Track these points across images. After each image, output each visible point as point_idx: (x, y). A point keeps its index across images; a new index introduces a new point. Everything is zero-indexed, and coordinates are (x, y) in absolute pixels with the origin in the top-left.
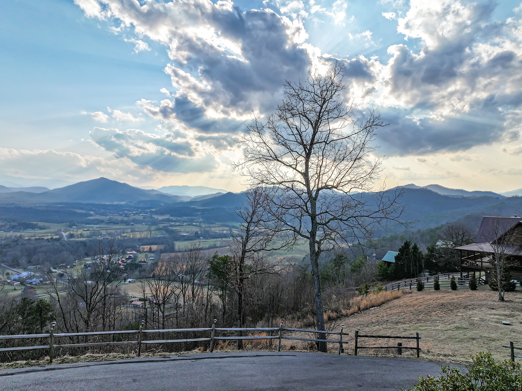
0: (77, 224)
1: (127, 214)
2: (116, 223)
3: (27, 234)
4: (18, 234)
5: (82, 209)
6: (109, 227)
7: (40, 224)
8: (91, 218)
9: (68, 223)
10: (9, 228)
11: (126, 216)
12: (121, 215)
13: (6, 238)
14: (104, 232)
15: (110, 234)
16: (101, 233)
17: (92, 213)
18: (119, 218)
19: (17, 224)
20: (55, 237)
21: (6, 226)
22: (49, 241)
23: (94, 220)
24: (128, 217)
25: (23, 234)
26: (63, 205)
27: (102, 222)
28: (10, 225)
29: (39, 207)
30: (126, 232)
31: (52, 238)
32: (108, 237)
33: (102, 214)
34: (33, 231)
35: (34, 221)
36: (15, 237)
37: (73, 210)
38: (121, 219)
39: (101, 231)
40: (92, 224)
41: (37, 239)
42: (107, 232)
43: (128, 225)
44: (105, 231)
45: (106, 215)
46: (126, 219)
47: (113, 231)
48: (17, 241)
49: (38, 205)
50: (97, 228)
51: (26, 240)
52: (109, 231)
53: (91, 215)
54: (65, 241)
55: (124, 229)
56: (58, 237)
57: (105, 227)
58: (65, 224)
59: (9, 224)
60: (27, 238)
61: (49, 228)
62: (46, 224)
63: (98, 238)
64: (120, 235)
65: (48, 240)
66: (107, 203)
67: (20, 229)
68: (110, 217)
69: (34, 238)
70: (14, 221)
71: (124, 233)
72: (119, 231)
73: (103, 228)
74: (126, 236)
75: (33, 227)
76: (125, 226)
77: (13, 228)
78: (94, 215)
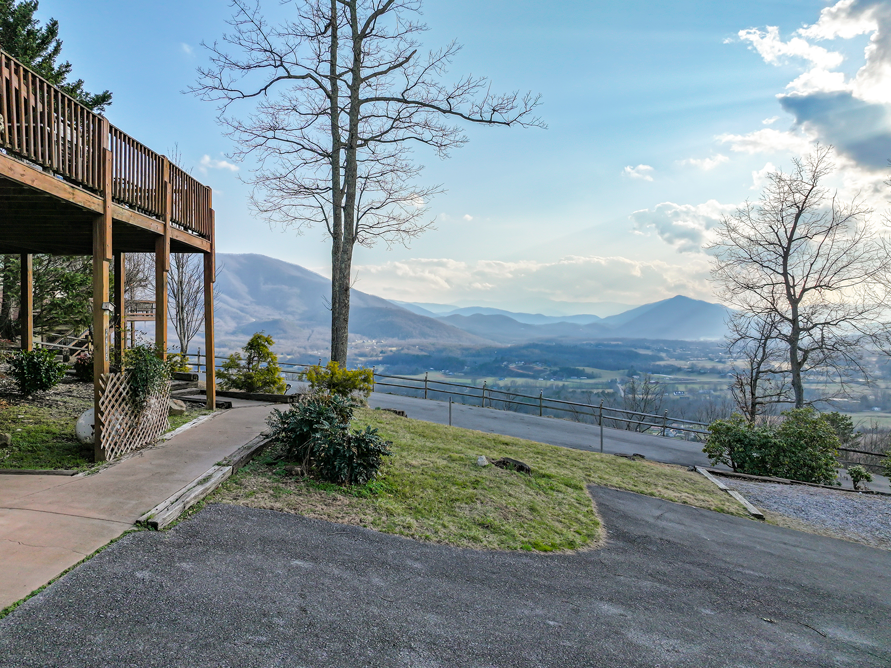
0: (640, 372)
1: (722, 358)
2: (701, 372)
3: (571, 383)
4: (560, 384)
5: (648, 348)
6: (691, 380)
7: (588, 370)
8: (662, 363)
9: (626, 371)
10: (549, 375)
11: (720, 362)
12: (711, 359)
13: (546, 389)
14: (681, 388)
15: (691, 391)
16: (678, 389)
17: (663, 355)
18: (709, 365)
19: (558, 369)
20: (607, 391)
21: (545, 372)
22: (599, 396)
23: (665, 367)
24: (724, 362)
25: (566, 383)
26: (620, 343)
27: (679, 370)
28: (550, 370)
29: (587, 344)
30: (719, 388)
31: (603, 392)
32: (688, 396)
33: (680, 358)
34: (578, 381)
35: (579, 366)
36: (557, 387)
37: (633, 349)
38: (711, 367)
39: (677, 385)
40: (662, 374)
41: (583, 392)
42: (686, 387)
43: (724, 376)
44: (684, 385)
45: (686, 359)
46: (720, 366)
47: (696, 386)
48: (559, 392)
49: (585, 342)
50: (671, 379)
51: (570, 392)
52: (690, 386)
53: (661, 359)
54: (621, 397)
55: (716, 384)
56: (611, 391)
57: (685, 380)
58: (621, 371)
59: (549, 368)
60: (571, 390)
61: (600, 377)
62: (596, 371)
63: (671, 396)
64: (709, 393)
65: (597, 394)
66: (687, 340)
67: (563, 376)
68: (693, 364)
69: (579, 390)
70: (555, 364)
71: (715, 390)
72: (706, 386)
73: (680, 380)
74: (719, 397)
75: (579, 374)
76: (719, 378)
77: (554, 375)
78: (666, 359)
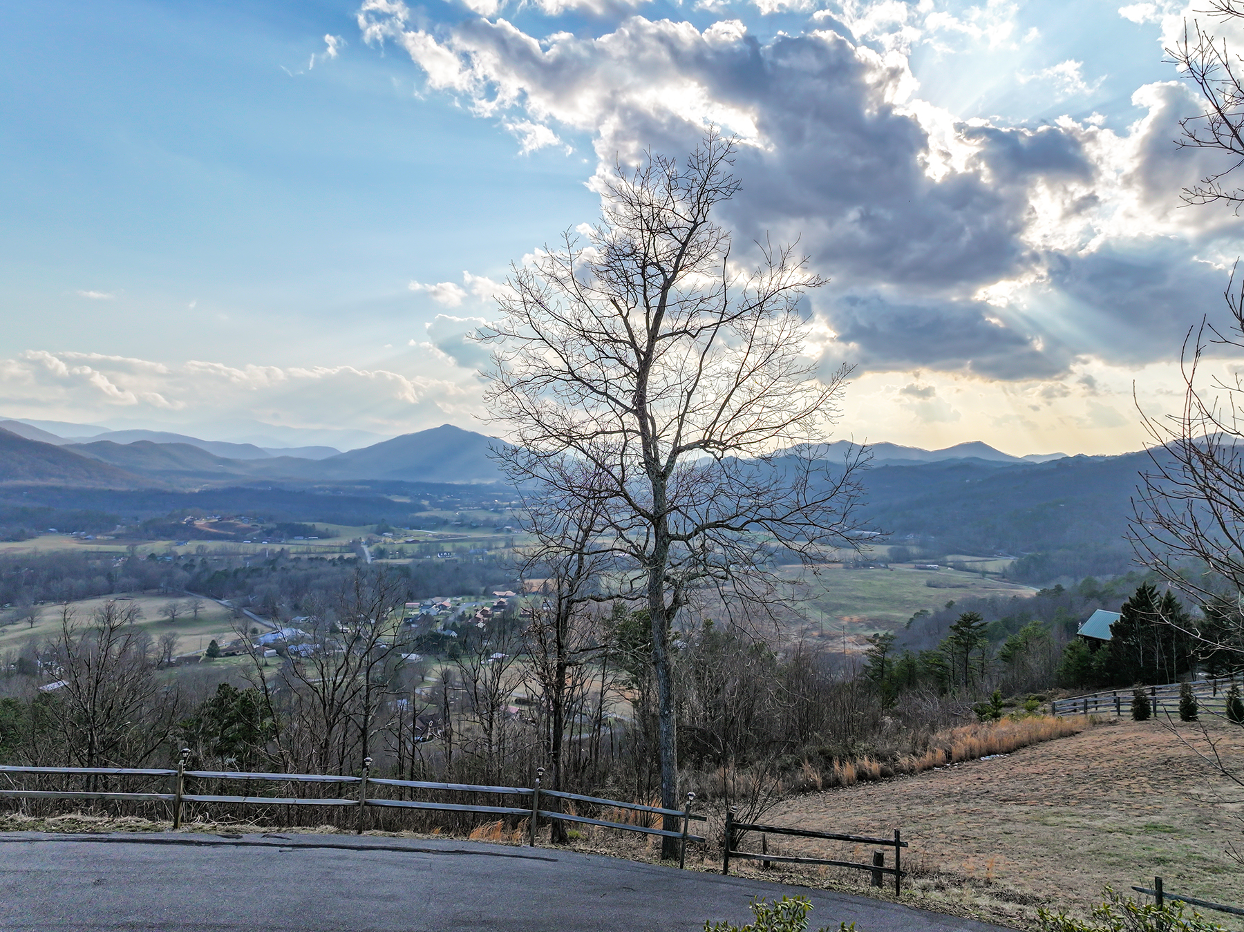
0: (394, 528)
1: (498, 506)
2: (473, 526)
3: (294, 547)
4: (277, 548)
5: (405, 494)
6: (460, 536)
7: (320, 526)
8: (423, 514)
9: (375, 526)
10: (260, 534)
11: (495, 511)
12: (485, 508)
13: (256, 555)
14: (448, 547)
15: (460, 551)
16: (443, 549)
17: (426, 503)
18: (482, 516)
19: (275, 526)
20: (347, 556)
21: (254, 530)
22: (334, 565)
23: (428, 519)
24: (501, 512)
25: (286, 547)
26: (367, 487)
27: (444, 523)
28: (262, 528)
29: (320, 489)
30: (494, 546)
31: (341, 558)
32: (455, 558)
33: (447, 506)
34: (305, 542)
35: (307, 521)
36: (272, 553)
37: (385, 496)
38: (484, 518)
39: (442, 544)
40: (423, 529)
41: (311, 559)
42: (453, 546)
43: (499, 531)
44: (451, 544)
45: (455, 509)
46: (495, 517)
47: (466, 545)
48: (273, 561)
49: (316, 486)
50: (434, 536)
51: (292, 560)
52: (458, 545)
53: (423, 509)
54: (367, 563)
55: (490, 541)
56: (352, 555)
57: (452, 536)
58: (368, 527)
59: (260, 525)
60: (293, 556)
61: (337, 536)
62: (332, 527)
63: (434, 558)
64: (482, 553)
65: (332, 561)
66: (456, 483)
67: (281, 536)
68: (462, 514)
69: (306, 556)
70: (270, 519)
71: (489, 549)
72: (479, 544)
73: (446, 537)
74: (494, 557)
75: (306, 533)
76: (494, 533)
77: (268, 534)
78: (429, 508)
